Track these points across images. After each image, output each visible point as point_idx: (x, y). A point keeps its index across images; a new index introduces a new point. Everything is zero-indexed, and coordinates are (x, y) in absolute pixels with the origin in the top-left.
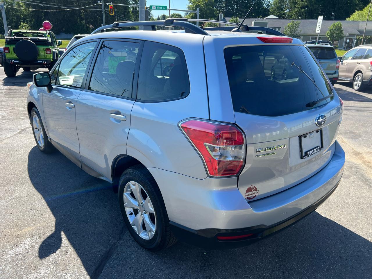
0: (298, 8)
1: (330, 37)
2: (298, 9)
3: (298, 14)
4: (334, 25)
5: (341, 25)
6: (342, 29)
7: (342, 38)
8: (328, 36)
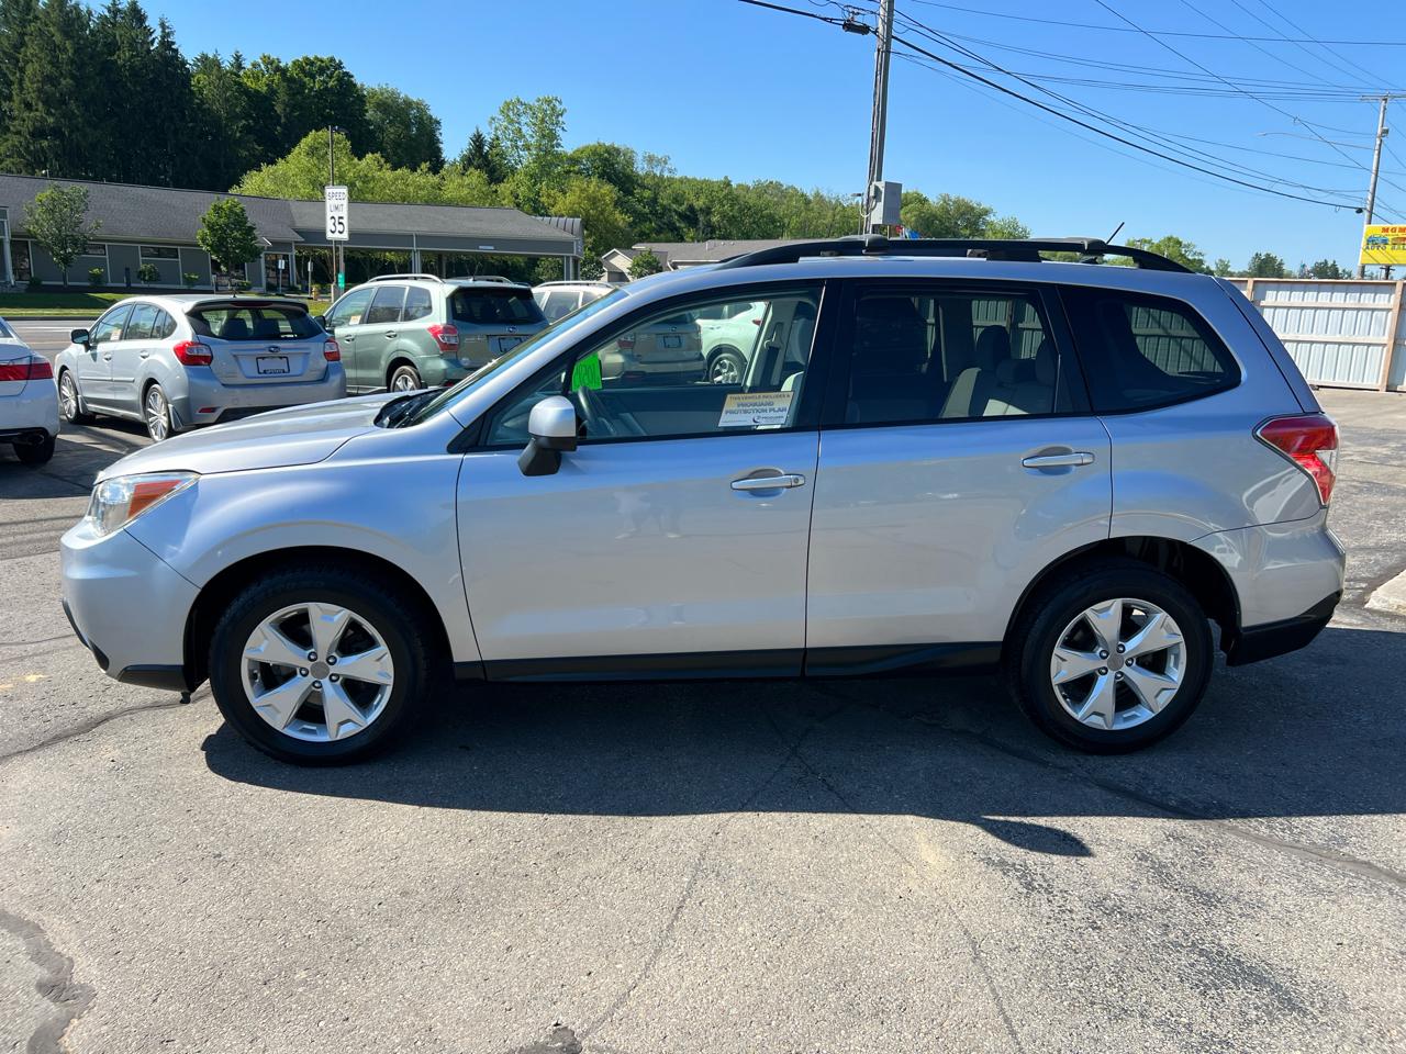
0: (18, 133)
1: (215, 248)
2: (22, 139)
3: (28, 157)
4: (218, 209)
5: (243, 210)
6: (249, 224)
7: (255, 253)
8: (208, 245)
